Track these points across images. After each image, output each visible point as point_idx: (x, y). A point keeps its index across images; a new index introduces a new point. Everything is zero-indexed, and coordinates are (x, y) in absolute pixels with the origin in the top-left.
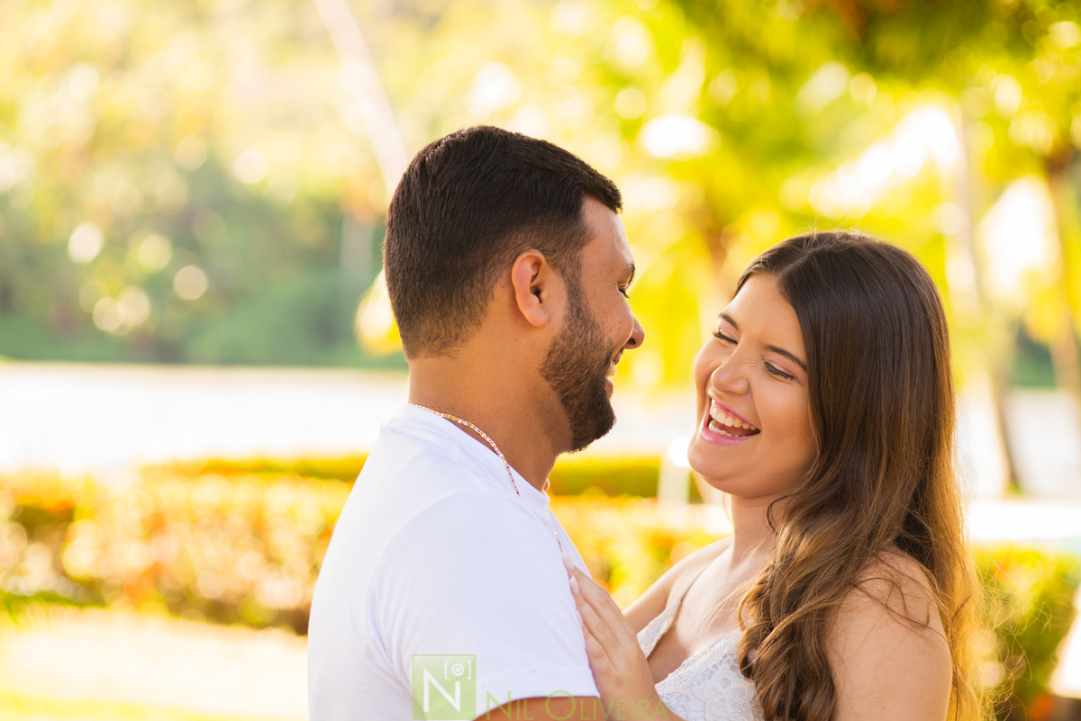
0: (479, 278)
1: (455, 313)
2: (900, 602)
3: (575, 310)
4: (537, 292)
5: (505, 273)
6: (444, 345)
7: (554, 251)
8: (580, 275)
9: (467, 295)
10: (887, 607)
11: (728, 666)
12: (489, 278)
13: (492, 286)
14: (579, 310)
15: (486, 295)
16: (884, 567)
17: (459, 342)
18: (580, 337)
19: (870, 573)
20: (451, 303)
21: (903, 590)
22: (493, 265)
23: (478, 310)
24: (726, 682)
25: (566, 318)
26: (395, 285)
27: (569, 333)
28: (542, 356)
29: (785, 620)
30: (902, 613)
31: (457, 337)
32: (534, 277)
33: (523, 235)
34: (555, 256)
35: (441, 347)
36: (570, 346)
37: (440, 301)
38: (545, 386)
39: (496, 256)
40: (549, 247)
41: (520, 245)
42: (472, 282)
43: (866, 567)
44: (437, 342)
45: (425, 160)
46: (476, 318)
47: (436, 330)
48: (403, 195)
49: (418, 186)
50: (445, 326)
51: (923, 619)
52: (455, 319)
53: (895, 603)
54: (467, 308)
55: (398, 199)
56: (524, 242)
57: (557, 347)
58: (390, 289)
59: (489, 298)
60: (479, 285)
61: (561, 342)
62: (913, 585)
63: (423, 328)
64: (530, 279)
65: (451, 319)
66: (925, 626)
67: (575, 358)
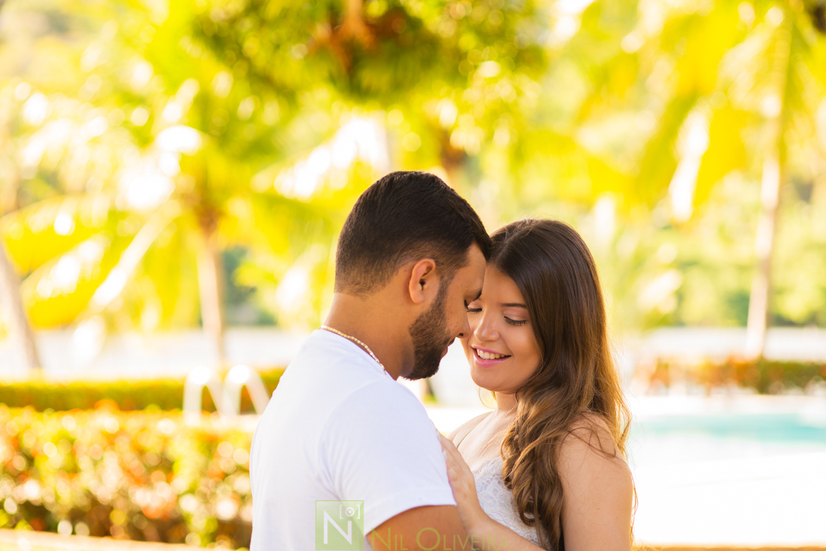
0: (395, 258)
1: (373, 273)
2: (597, 441)
3: (438, 302)
4: (422, 283)
5: (410, 264)
6: (360, 290)
7: (443, 264)
8: (450, 283)
9: (384, 265)
10: (589, 444)
11: (497, 482)
12: (400, 262)
13: (400, 267)
14: (440, 304)
15: (394, 269)
16: (586, 421)
17: (370, 292)
18: (435, 319)
19: (578, 425)
20: (373, 266)
21: (598, 435)
22: (406, 255)
23: (386, 277)
24: (495, 491)
25: (432, 305)
26: (344, 242)
27: (430, 314)
28: (413, 320)
29: (529, 446)
30: (599, 449)
31: (370, 288)
32: (425, 274)
33: (431, 247)
34: (442, 266)
35: (358, 291)
36: (428, 322)
37: (367, 262)
38: (409, 338)
39: (410, 251)
40: (441, 260)
41: (426, 251)
42: (390, 259)
43: (575, 421)
44: (357, 287)
45: (393, 178)
46: (383, 281)
47: (359, 279)
48: (372, 192)
49: (383, 191)
50: (365, 278)
51: (612, 452)
52: (372, 277)
53: (594, 442)
54: (380, 273)
55: (368, 193)
56: (429, 251)
57: (422, 319)
58: (340, 242)
59: (395, 273)
60: (393, 263)
61: (425, 317)
62: (604, 432)
63: (352, 274)
64: (423, 274)
65: (370, 276)
66: (614, 456)
67: (428, 330)
